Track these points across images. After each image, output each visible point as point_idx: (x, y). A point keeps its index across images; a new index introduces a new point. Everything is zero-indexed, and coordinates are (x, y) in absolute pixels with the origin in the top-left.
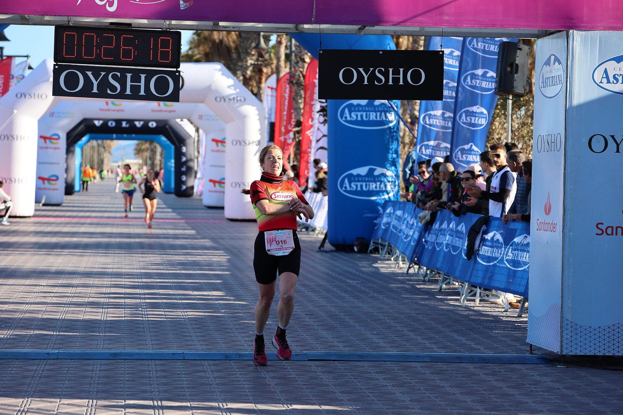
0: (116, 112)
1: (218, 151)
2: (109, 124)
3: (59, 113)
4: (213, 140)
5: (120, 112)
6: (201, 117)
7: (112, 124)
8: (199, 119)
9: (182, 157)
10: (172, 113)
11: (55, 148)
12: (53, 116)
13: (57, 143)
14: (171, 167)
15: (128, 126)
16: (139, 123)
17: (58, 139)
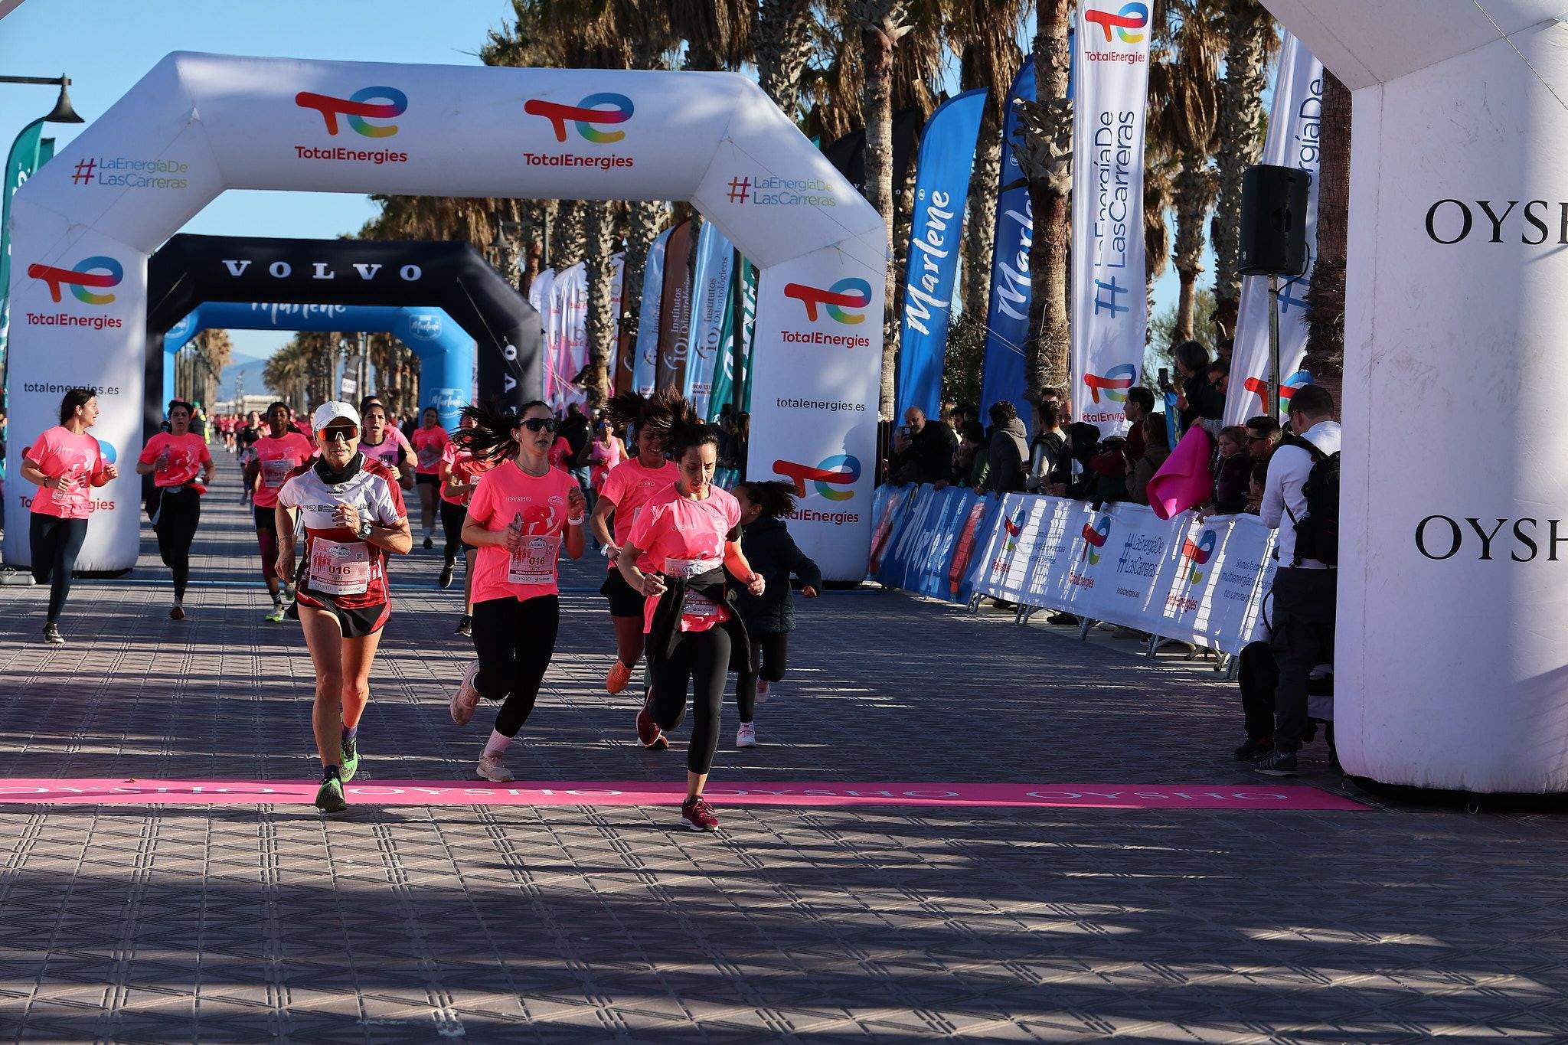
1: (817, 338)
2: (273, 269)
3: (115, 164)
4: (792, 291)
5: (388, 164)
6: (740, 190)
7: (280, 270)
8: (733, 195)
9: (507, 377)
10: (614, 169)
11: (100, 324)
12: (88, 176)
13: (110, 299)
14: (443, 408)
15: (332, 275)
16: (369, 270)
17: (114, 280)
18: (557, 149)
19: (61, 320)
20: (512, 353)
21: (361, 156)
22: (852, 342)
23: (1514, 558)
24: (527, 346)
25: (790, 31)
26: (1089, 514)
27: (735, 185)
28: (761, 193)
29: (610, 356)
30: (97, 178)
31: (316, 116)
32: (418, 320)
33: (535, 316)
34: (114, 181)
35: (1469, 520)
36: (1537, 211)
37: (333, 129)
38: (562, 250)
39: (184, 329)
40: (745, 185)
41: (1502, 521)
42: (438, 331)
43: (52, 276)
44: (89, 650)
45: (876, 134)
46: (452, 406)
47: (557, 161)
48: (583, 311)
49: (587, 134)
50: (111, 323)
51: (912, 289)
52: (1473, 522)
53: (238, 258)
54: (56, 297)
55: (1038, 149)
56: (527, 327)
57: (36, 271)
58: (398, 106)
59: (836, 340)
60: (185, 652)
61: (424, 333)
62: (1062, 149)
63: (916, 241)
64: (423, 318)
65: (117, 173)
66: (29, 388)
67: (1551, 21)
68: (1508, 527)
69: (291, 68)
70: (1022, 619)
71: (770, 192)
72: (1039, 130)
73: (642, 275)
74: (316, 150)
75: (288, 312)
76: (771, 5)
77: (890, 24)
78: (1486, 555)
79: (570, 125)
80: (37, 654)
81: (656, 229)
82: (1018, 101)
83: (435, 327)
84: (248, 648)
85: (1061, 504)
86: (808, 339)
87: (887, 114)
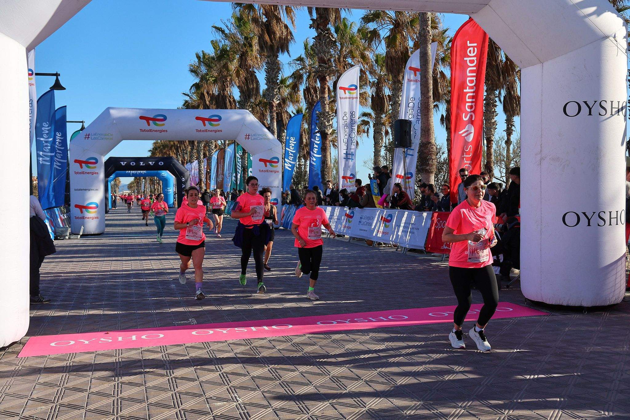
0: (158, 133)
1: (267, 171)
2: (131, 164)
3: (95, 134)
4: (261, 160)
5: (162, 133)
6: (248, 137)
7: (133, 164)
8: (246, 138)
9: (183, 185)
10: (217, 133)
11: (93, 173)
12: (88, 138)
13: (95, 167)
14: (167, 192)
15: (144, 165)
16: (152, 163)
17: (96, 163)
18: (203, 128)
19: (83, 173)
20: (183, 179)
21: (156, 131)
22: (275, 172)
23: (599, 225)
24: (186, 178)
25: (247, 106)
26: (346, 211)
27: (246, 136)
28: (253, 138)
29: (204, 179)
30: (90, 138)
31: (145, 121)
32: (162, 174)
33: (188, 172)
34: (95, 139)
35: (583, 213)
36: (603, 104)
37: (149, 124)
38: (192, 158)
39: (112, 177)
40: (249, 136)
41: (594, 213)
43: (80, 162)
44: (92, 261)
45: (273, 126)
46: (170, 192)
47: (203, 131)
48: (198, 170)
49: (211, 124)
50: (96, 173)
51: (286, 159)
52: (584, 213)
53: (124, 161)
54: (82, 167)
55: (322, 123)
56: (187, 174)
57: (76, 161)
58: (165, 119)
59: (272, 171)
60: (120, 260)
61: (163, 176)
62: (328, 123)
63: (287, 149)
65: (95, 137)
66: (75, 190)
67: (606, 37)
68: (596, 215)
69: (138, 111)
70: (328, 236)
71: (255, 137)
72: (323, 119)
73: (211, 162)
74: (145, 130)
75: (134, 173)
76: (243, 101)
77: (275, 100)
78: (589, 225)
79: (206, 122)
80: (78, 264)
81: (214, 152)
82: (317, 112)
83: (165, 175)
84: (137, 258)
85: (337, 208)
86: (265, 171)
87: (275, 121)
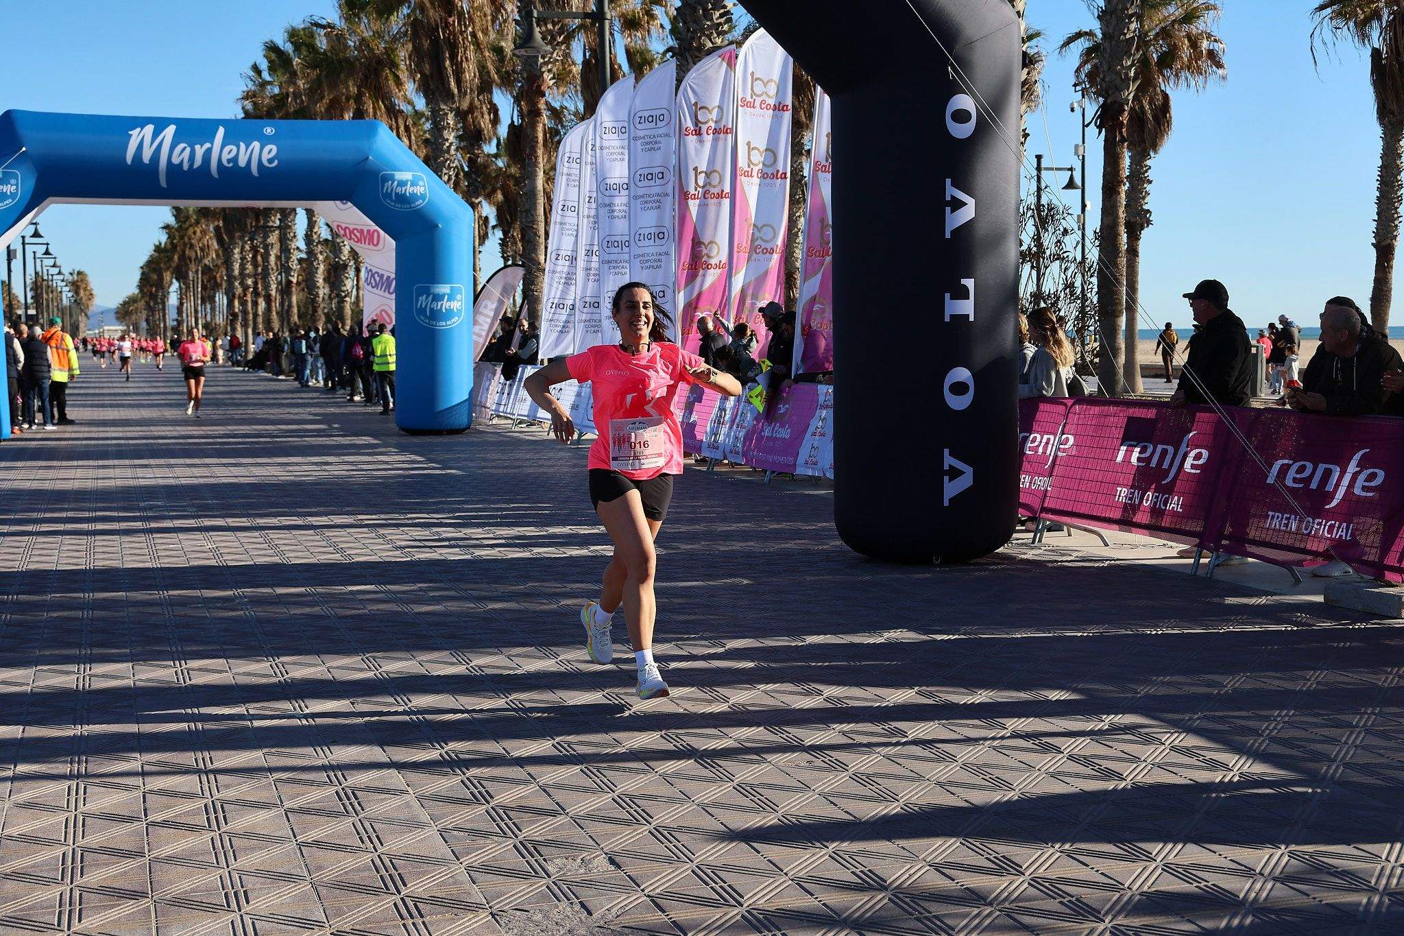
9: (951, 191)
14: (435, 315)
32: (392, 178)
38: (697, 21)
39: (13, 195)
42: (423, 196)
46: (450, 311)
61: (403, 199)
64: (400, 176)
75: (186, 167)
83: (419, 190)
